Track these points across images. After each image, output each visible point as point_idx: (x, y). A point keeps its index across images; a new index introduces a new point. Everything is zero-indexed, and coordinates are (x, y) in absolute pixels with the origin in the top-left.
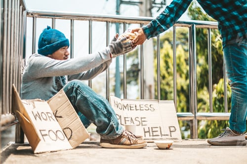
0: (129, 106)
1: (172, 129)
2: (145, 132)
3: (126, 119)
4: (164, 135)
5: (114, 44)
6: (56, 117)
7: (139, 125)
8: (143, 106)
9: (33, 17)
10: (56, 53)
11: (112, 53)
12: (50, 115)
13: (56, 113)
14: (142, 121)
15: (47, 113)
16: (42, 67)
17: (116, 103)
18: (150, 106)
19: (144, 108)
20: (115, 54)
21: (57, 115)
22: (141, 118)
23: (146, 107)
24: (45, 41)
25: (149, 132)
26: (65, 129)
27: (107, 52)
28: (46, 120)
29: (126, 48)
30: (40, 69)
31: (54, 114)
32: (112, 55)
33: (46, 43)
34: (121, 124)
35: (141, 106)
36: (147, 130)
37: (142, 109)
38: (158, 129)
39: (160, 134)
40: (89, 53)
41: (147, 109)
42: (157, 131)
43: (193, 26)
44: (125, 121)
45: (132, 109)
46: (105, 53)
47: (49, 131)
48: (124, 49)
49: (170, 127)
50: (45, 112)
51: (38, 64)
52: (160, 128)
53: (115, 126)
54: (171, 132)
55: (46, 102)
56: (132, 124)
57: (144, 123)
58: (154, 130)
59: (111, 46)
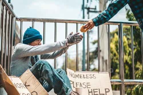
0: (79, 75)
1: (107, 90)
2: (89, 92)
3: (77, 84)
4: (102, 94)
5: (69, 37)
6: (26, 86)
7: (85, 88)
8: (89, 75)
9: (21, 21)
10: (33, 43)
11: (68, 43)
12: (22, 85)
13: (26, 84)
14: (88, 85)
15: (20, 84)
16: (24, 50)
17: (71, 73)
18: (93, 75)
19: (89, 77)
20: (70, 43)
21: (27, 85)
22: (87, 83)
23: (91, 76)
24: (27, 35)
25: (92, 92)
26: (32, 92)
27: (65, 42)
28: (20, 88)
29: (77, 39)
30: (22, 51)
31: (24, 84)
32: (68, 44)
33: (27, 36)
34: (74, 87)
35: (87, 75)
36: (90, 91)
37: (87, 77)
38: (98, 90)
39: (99, 94)
40: (55, 42)
41: (91, 77)
42: (97, 92)
43: (121, 24)
44: (77, 85)
45: (81, 77)
46: (64, 43)
47: (23, 94)
48: (75, 40)
49: (105, 89)
50: (19, 83)
51: (21, 49)
52: (99, 90)
53: (65, 90)
54: (106, 92)
55: (19, 78)
56: (81, 87)
57: (89, 86)
58: (95, 91)
59: (68, 38)
